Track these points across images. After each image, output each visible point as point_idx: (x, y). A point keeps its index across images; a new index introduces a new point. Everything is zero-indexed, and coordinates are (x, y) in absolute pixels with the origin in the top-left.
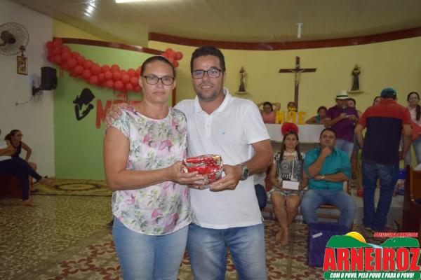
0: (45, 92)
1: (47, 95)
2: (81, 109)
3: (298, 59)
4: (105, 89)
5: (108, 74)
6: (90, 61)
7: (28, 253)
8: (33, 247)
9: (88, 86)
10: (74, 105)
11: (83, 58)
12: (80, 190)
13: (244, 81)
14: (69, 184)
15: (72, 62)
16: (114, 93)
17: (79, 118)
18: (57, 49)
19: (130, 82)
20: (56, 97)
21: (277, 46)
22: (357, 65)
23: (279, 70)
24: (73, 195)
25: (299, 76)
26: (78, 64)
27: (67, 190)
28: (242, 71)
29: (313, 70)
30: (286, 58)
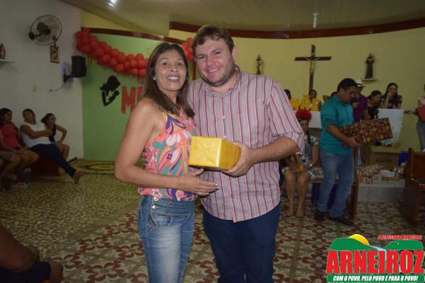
0: (75, 79)
1: (76, 82)
2: (107, 95)
3: (313, 47)
4: (131, 76)
5: (134, 62)
6: (116, 50)
7: (75, 219)
8: (79, 214)
9: (114, 74)
10: (101, 91)
11: (110, 47)
12: (109, 170)
13: (261, 69)
14: (98, 165)
15: (99, 51)
16: (139, 80)
17: (106, 104)
18: (85, 38)
20: (84, 84)
21: (293, 34)
22: (371, 54)
23: (294, 58)
24: (103, 174)
25: (314, 63)
26: (105, 53)
27: (97, 170)
28: (259, 59)
29: (328, 58)
30: (302, 46)
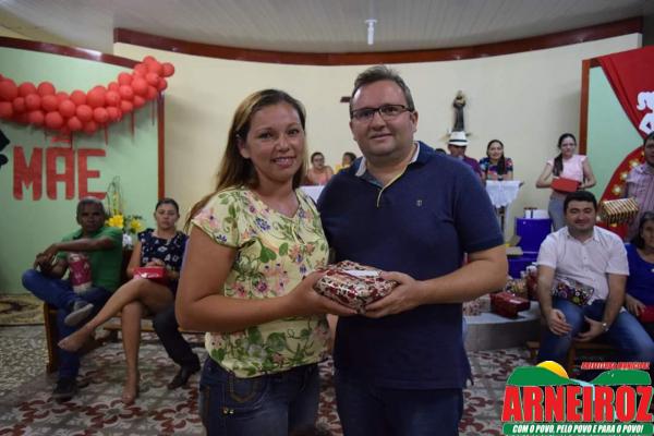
4: (29, 128)
5: (33, 99)
16: (46, 136)
19: (75, 114)
22: (460, 92)
23: (339, 98)
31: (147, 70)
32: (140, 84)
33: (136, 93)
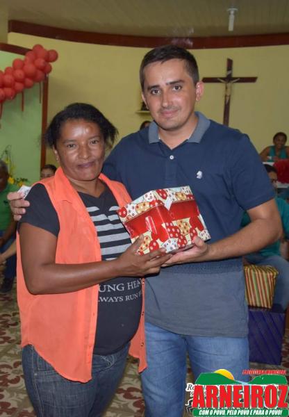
3: (230, 63)
25: (231, 87)
29: (253, 80)
31: (36, 57)
32: (30, 68)
33: (27, 76)
